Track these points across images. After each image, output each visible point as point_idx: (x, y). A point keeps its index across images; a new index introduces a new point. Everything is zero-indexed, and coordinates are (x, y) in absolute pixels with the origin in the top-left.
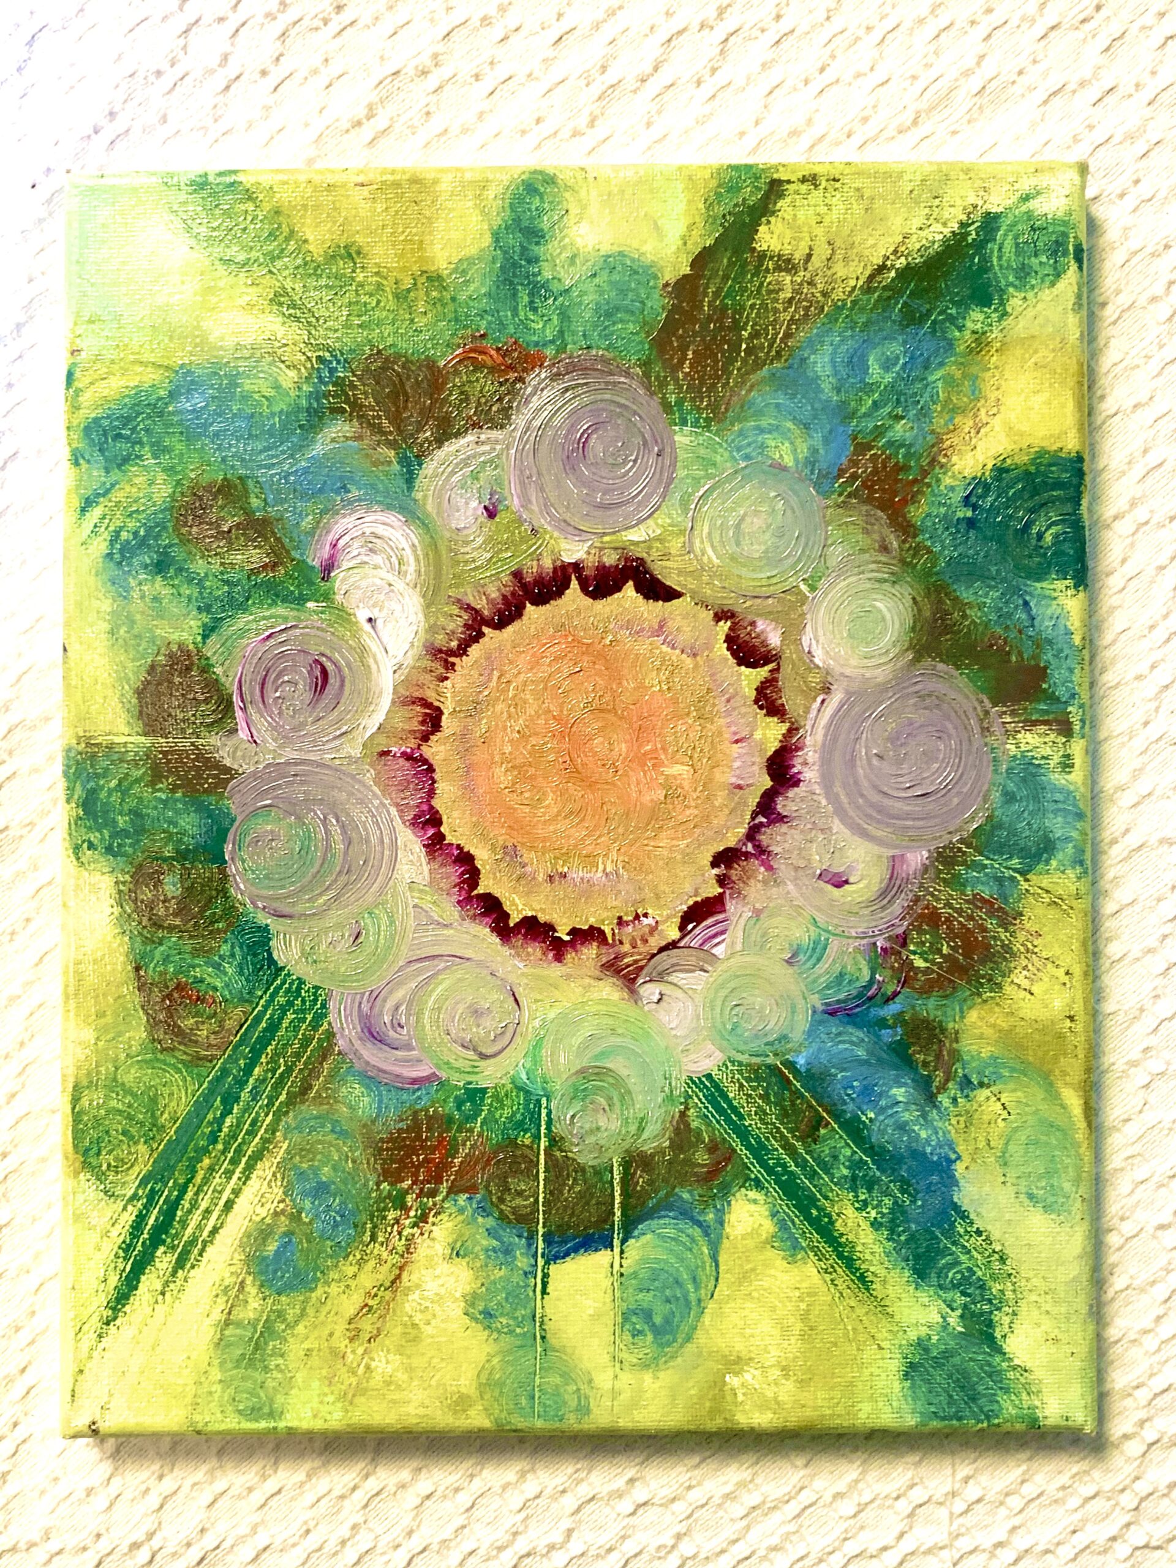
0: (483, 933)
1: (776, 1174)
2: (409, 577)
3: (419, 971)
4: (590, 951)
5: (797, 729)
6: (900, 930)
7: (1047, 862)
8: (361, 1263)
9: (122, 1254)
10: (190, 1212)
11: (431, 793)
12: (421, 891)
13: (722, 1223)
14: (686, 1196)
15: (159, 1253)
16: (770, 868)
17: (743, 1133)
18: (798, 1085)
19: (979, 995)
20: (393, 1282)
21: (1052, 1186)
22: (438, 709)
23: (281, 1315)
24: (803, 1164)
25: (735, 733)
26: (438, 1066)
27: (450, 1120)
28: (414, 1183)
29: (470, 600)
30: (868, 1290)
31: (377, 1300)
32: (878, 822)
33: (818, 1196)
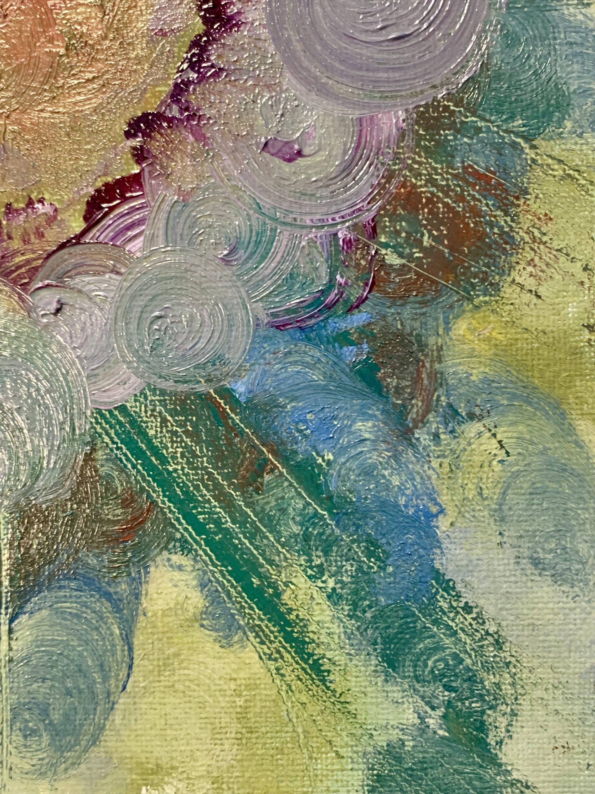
1: (207, 532)
6: (367, 216)
7: (560, 124)
13: (137, 596)
14: (92, 561)
16: (200, 137)
17: (166, 481)
18: (236, 418)
19: (470, 299)
21: (564, 548)
24: (243, 521)
30: (323, 681)
32: (342, 74)
33: (261, 560)
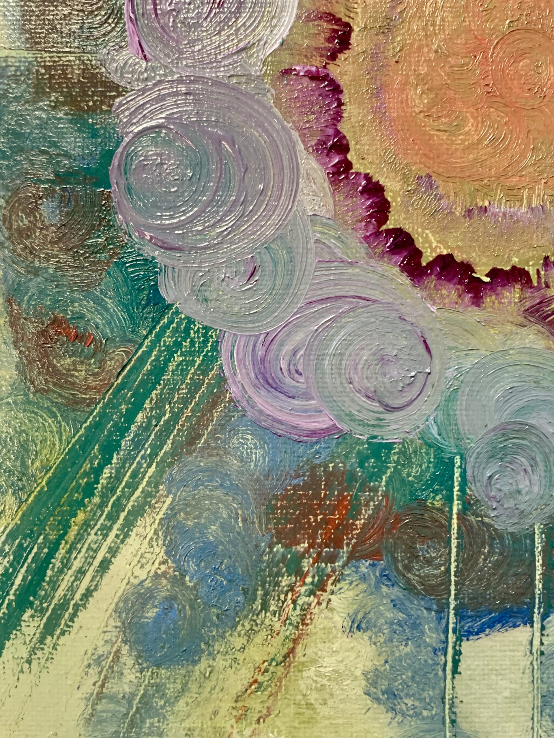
0: (392, 272)
3: (321, 314)
4: (512, 295)
8: (250, 634)
10: (61, 571)
11: (338, 116)
12: (324, 225)
15: (26, 616)
20: (286, 656)
22: (347, 25)
23: (159, 688)
26: (339, 417)
27: (353, 476)
28: (311, 546)
31: (267, 676)
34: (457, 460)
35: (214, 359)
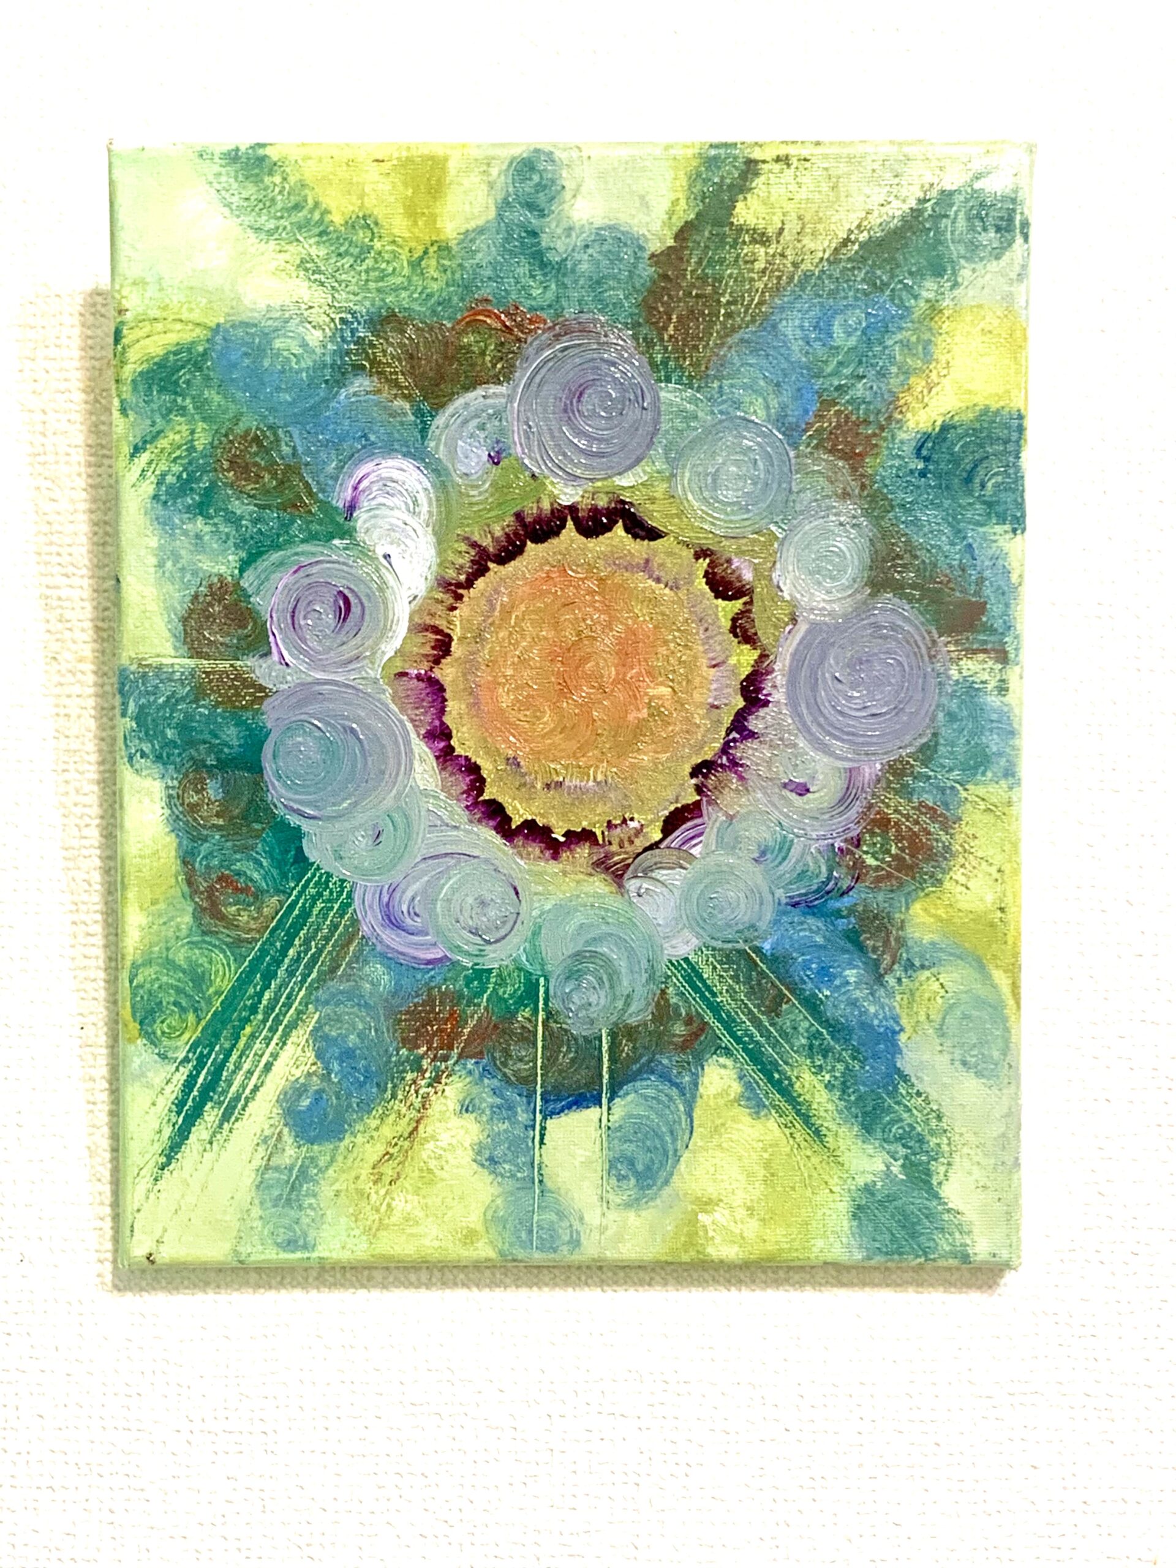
0: (488, 834)
1: (743, 1043)
2: (422, 517)
3: (433, 867)
4: (583, 851)
5: (768, 656)
6: (854, 834)
7: (984, 774)
8: (383, 1117)
9: (174, 1108)
10: (234, 1072)
11: (442, 711)
12: (433, 797)
13: (696, 1085)
14: (665, 1061)
15: (207, 1107)
16: (741, 778)
17: (716, 1009)
18: (764, 967)
19: (923, 889)
20: (411, 1133)
21: (983, 1054)
22: (448, 636)
23: (313, 1161)
24: (768, 1036)
25: (713, 659)
26: (449, 949)
27: (461, 996)
28: (429, 1049)
29: (476, 538)
30: (822, 1142)
31: (397, 1149)
32: (837, 738)
33: (781, 1062)
34: (542, 980)
35: (349, 905)
